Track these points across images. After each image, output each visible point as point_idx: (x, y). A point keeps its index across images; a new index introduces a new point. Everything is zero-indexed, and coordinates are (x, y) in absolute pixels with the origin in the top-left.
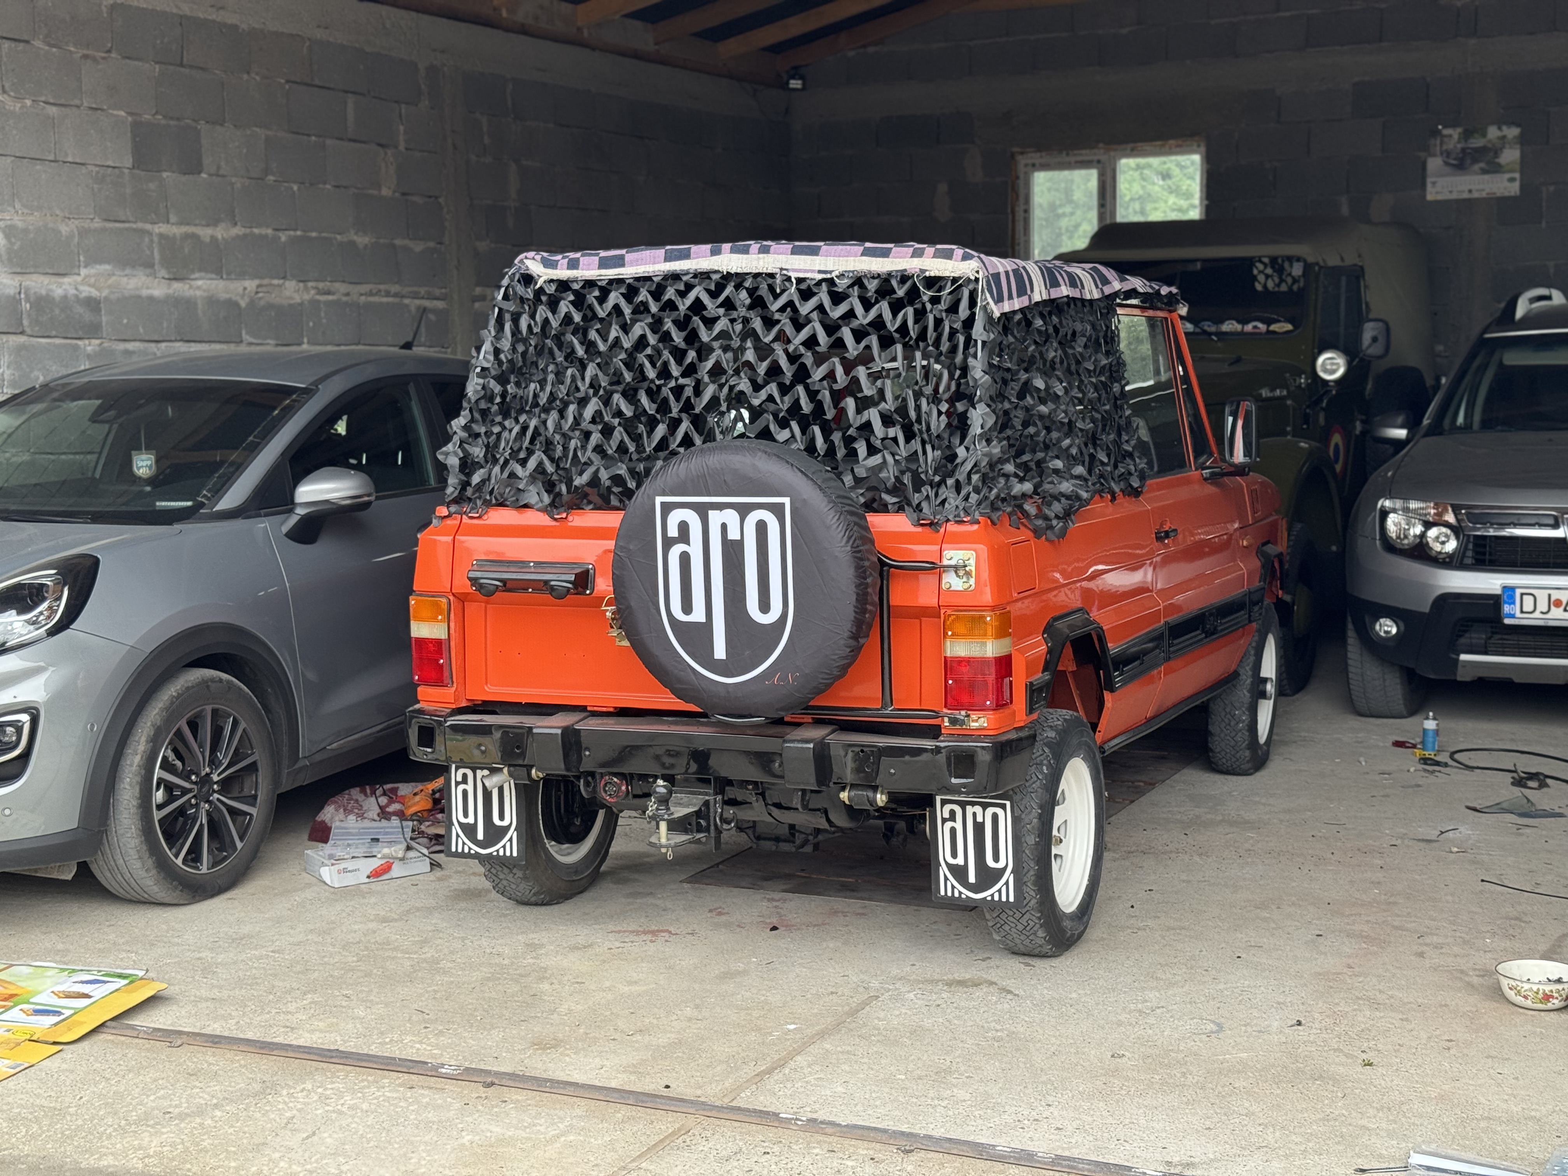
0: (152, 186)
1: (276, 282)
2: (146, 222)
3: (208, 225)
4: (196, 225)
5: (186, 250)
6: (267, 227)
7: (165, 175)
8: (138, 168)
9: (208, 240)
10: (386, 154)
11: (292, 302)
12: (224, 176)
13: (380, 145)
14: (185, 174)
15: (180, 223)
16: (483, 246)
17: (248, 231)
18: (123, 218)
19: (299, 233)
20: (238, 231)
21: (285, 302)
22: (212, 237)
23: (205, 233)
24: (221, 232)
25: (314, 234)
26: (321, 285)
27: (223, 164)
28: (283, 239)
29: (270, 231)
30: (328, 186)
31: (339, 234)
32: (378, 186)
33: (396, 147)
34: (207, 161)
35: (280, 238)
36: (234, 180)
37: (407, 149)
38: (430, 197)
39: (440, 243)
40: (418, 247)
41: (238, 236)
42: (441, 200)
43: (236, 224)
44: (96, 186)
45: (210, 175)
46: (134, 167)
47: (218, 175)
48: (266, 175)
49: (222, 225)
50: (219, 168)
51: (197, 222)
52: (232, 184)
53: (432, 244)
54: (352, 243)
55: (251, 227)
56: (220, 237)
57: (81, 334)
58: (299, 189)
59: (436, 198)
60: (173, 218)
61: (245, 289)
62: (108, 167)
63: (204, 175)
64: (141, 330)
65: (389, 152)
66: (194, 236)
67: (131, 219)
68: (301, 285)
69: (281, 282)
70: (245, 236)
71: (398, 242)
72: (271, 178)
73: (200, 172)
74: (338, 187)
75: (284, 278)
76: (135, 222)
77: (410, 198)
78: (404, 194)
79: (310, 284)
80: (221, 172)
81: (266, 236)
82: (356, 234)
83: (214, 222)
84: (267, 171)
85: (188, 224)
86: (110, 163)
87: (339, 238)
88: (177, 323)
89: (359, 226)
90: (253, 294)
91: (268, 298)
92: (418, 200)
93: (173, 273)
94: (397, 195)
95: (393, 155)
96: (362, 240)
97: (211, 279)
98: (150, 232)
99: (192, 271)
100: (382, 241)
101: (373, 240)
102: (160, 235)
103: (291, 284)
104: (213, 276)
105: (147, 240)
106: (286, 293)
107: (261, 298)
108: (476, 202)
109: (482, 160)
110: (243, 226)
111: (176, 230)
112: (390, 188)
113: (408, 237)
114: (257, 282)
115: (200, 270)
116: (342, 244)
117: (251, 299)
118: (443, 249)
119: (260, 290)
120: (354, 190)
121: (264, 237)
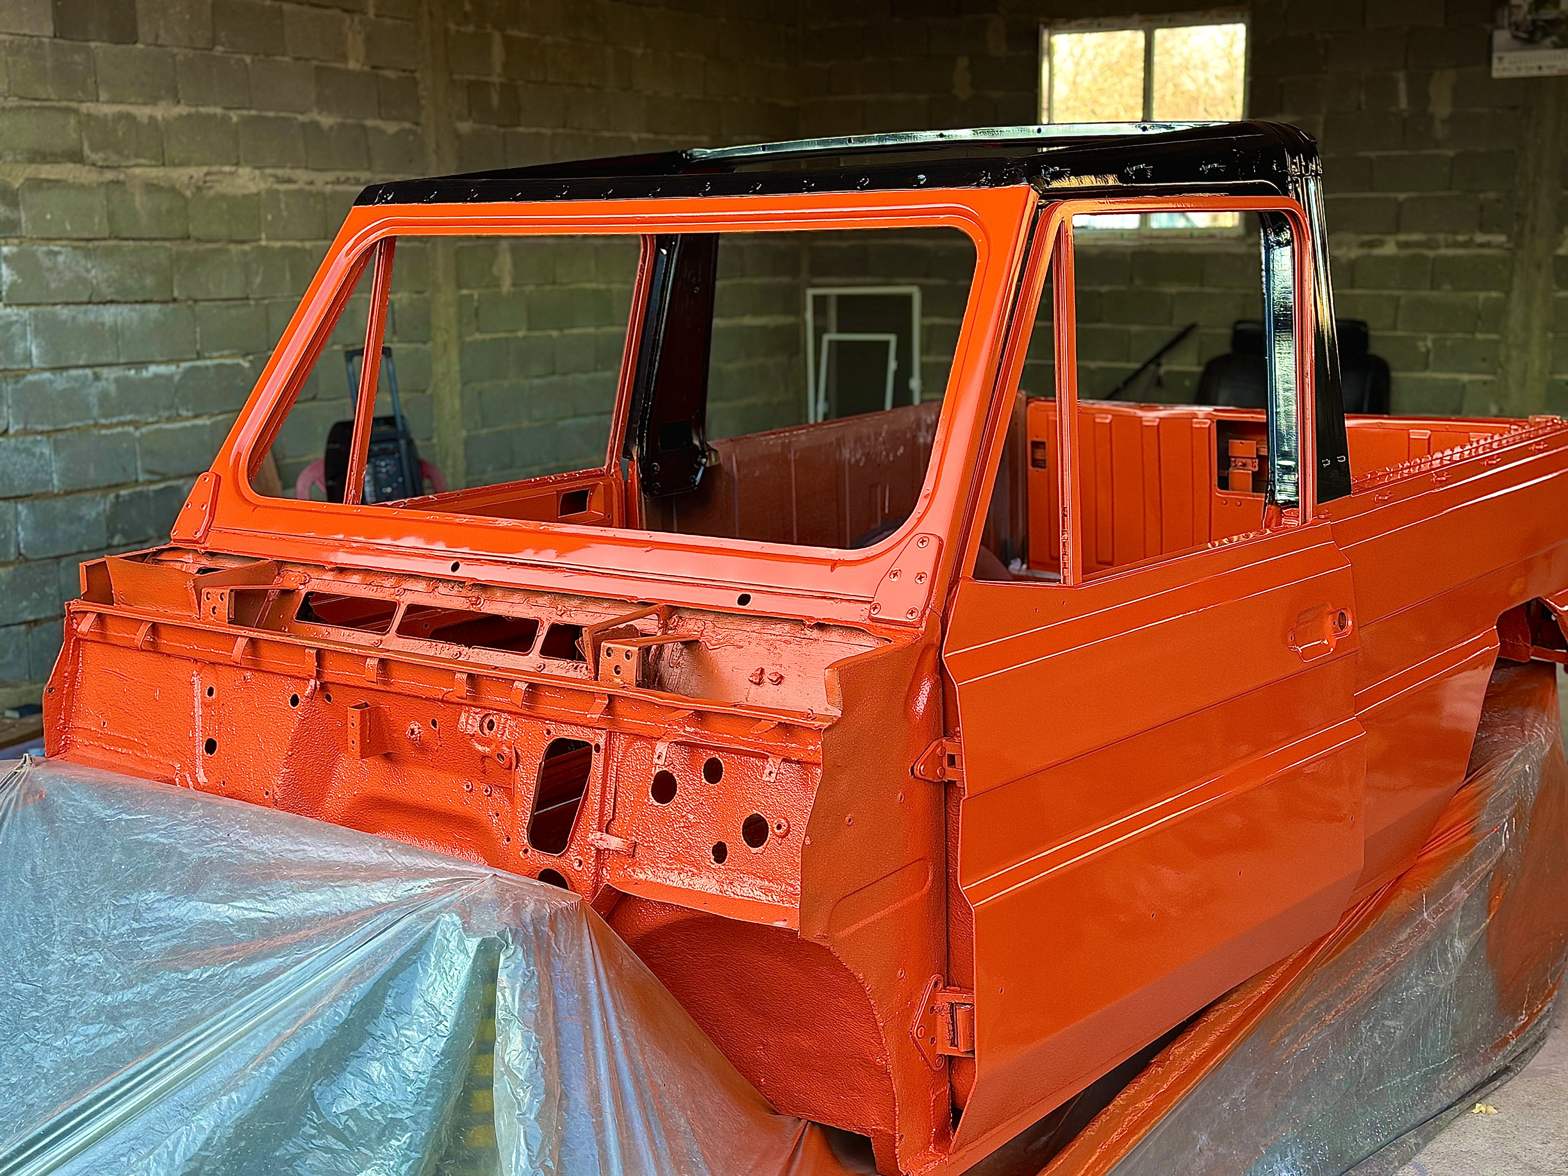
0: (78, 58)
1: (227, 169)
2: (71, 100)
3: (145, 104)
4: (131, 104)
5: (120, 133)
6: (216, 104)
7: (93, 45)
8: (61, 37)
9: (145, 121)
10: (353, 21)
11: (247, 192)
12: (161, 46)
13: (346, 11)
14: (117, 43)
15: (111, 101)
16: (465, 127)
17: (193, 110)
18: (44, 96)
19: (253, 112)
20: (182, 110)
21: (239, 192)
22: (151, 118)
23: (142, 112)
24: (163, 111)
25: (271, 114)
26: (280, 172)
27: (162, 32)
28: (235, 119)
29: (219, 111)
30: (286, 59)
31: (301, 113)
32: (344, 58)
33: (365, 14)
34: (143, 28)
35: (230, 118)
36: (175, 50)
37: (377, 15)
38: (404, 71)
39: (417, 124)
40: (391, 128)
41: (181, 117)
42: (418, 75)
43: (178, 102)
44: (9, 59)
45: (148, 45)
46: (55, 36)
47: (157, 45)
48: (214, 45)
49: (163, 104)
50: (157, 37)
51: (132, 100)
52: (174, 56)
53: (407, 125)
54: (316, 125)
55: (197, 106)
56: (160, 117)
58: (253, 61)
59: (412, 72)
60: (103, 96)
61: (191, 177)
62: (25, 35)
63: (140, 46)
64: (68, 227)
65: (357, 19)
66: (129, 117)
67: (53, 97)
68: (257, 172)
69: (233, 169)
70: (190, 115)
71: (369, 123)
72: (219, 48)
73: (135, 42)
74: (297, 59)
75: (237, 164)
76: (59, 100)
77: (381, 72)
78: (374, 67)
79: (268, 171)
80: (160, 42)
81: (215, 115)
82: (320, 113)
83: (153, 100)
84: (214, 41)
85: (122, 102)
86: (26, 31)
87: (300, 118)
88: (111, 217)
89: (323, 104)
90: (201, 184)
91: (218, 187)
92: (391, 74)
93: (105, 160)
94: (366, 68)
95: (361, 22)
96: (326, 120)
97: (151, 166)
98: (76, 111)
99: (128, 157)
100: (350, 121)
101: (339, 120)
102: (89, 115)
103: (245, 171)
104: (153, 163)
105: (72, 121)
106: (240, 181)
107: (210, 188)
108: (456, 77)
109: (463, 29)
110: (188, 105)
111: (108, 110)
112: (358, 61)
113: (380, 117)
114: (205, 169)
115: (137, 156)
116: (303, 125)
117: (199, 189)
118: (419, 130)
119: (208, 178)
120: (315, 63)
121: (212, 117)
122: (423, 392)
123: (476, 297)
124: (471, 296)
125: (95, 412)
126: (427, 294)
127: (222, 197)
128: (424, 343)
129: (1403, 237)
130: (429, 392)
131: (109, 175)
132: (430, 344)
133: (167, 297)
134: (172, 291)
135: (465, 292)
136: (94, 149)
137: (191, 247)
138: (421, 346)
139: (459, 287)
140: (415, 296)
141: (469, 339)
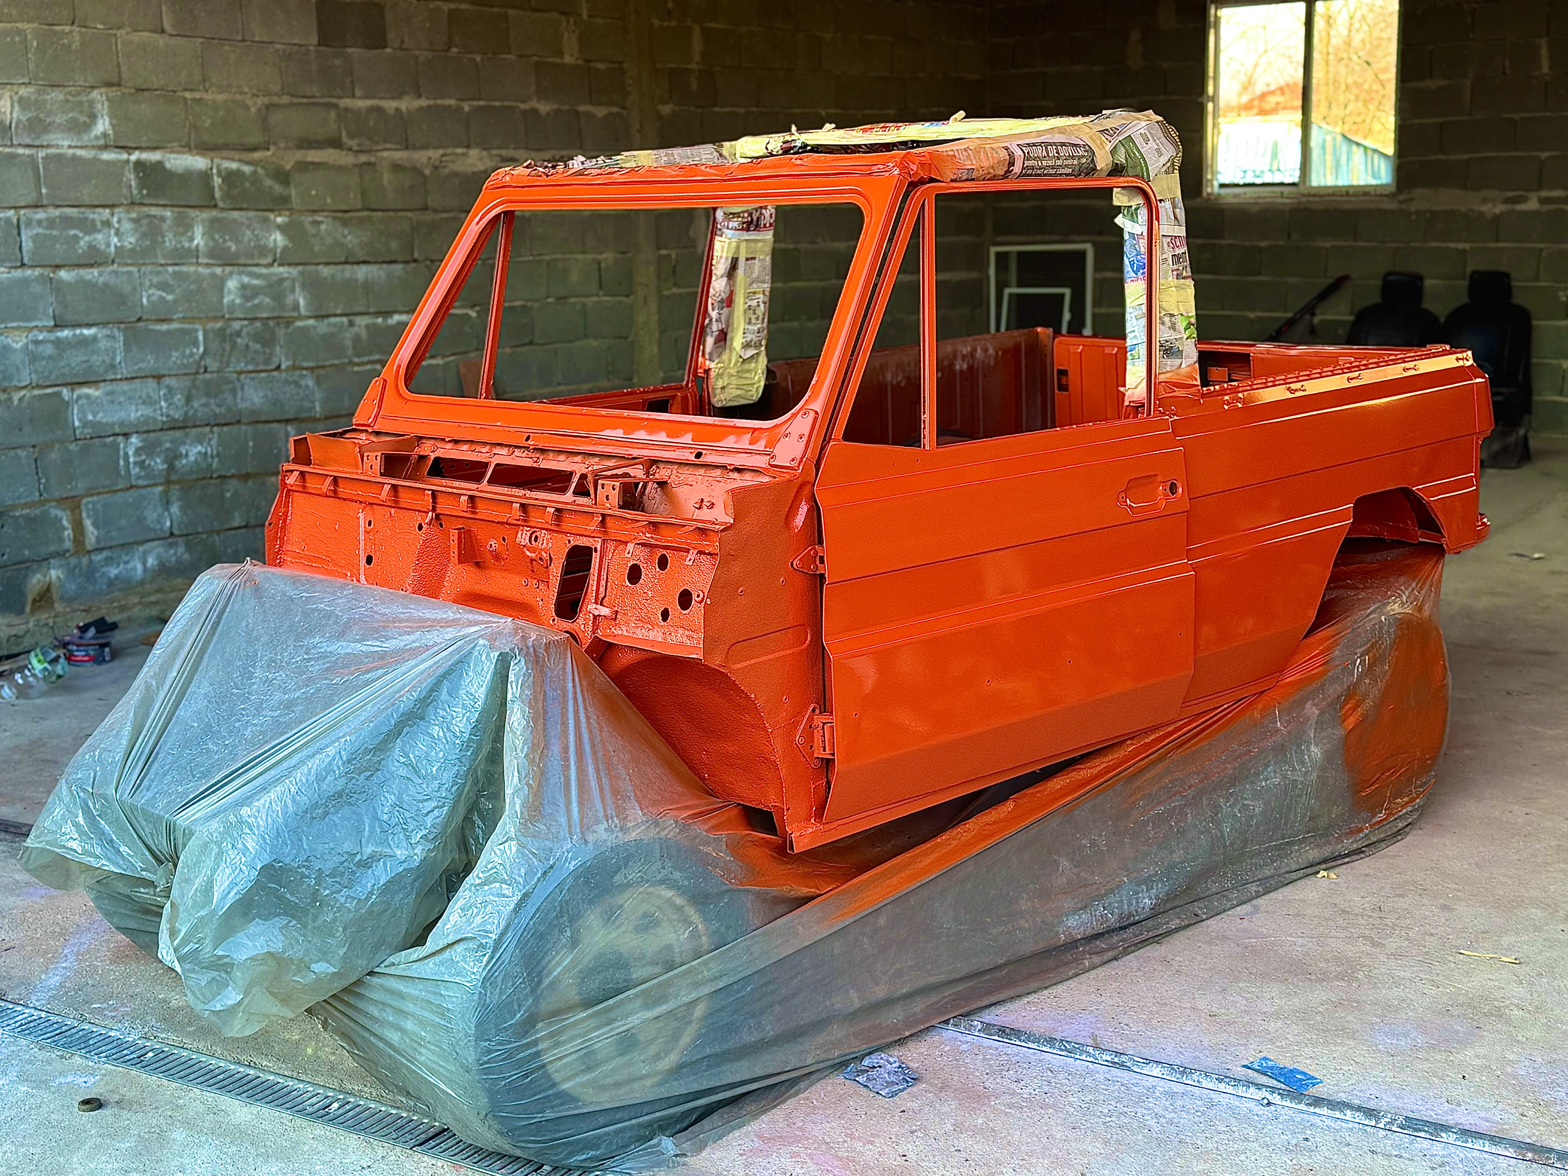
0: (337, 62)
1: (459, 151)
2: (332, 97)
3: (393, 98)
4: (380, 98)
5: (371, 123)
6: (451, 97)
7: (350, 50)
8: (325, 45)
9: (392, 112)
10: (568, 22)
11: (476, 169)
12: (406, 49)
13: (562, 13)
14: (370, 48)
15: (365, 97)
16: (666, 109)
17: (432, 102)
18: (310, 94)
19: (482, 103)
20: (424, 102)
21: (469, 170)
22: (397, 110)
23: (390, 105)
24: (406, 104)
25: (497, 104)
26: (504, 153)
27: (406, 39)
28: (466, 109)
29: (452, 102)
30: (511, 57)
31: (522, 102)
32: (560, 53)
33: (580, 15)
34: (391, 36)
35: (463, 108)
36: (417, 53)
37: (589, 16)
38: (613, 62)
39: (624, 108)
40: (600, 112)
41: (421, 108)
42: (625, 66)
43: (420, 96)
44: (283, 64)
45: (394, 49)
46: (319, 45)
47: (401, 49)
48: (450, 48)
49: (407, 98)
50: (402, 42)
51: (382, 95)
52: (416, 58)
53: (615, 109)
54: (535, 111)
55: (435, 98)
56: (404, 109)
57: (270, 206)
58: (482, 59)
59: (620, 63)
60: (358, 93)
61: (430, 159)
62: (295, 44)
63: (388, 50)
64: (329, 200)
65: (572, 20)
66: (379, 110)
67: (317, 94)
68: (485, 153)
69: (465, 150)
70: (429, 107)
71: (582, 108)
72: (455, 50)
73: (385, 47)
74: (521, 56)
75: (468, 147)
76: (323, 97)
77: (593, 65)
78: (587, 61)
79: (494, 152)
80: (405, 46)
81: (450, 106)
82: (538, 102)
83: (399, 96)
84: (450, 45)
85: (373, 98)
86: (296, 41)
87: (522, 106)
88: (364, 193)
89: (542, 94)
90: (437, 163)
91: (452, 167)
92: (601, 66)
93: (359, 145)
94: (580, 62)
95: (575, 22)
96: (544, 108)
97: (396, 150)
98: (336, 106)
99: (378, 143)
100: (565, 107)
101: (556, 107)
102: (346, 109)
103: (474, 152)
104: (398, 147)
105: (333, 114)
106: (470, 161)
107: (445, 167)
108: (659, 66)
109: (665, 24)
110: (428, 98)
111: (362, 104)
112: (572, 55)
113: (591, 103)
114: (441, 151)
115: (385, 142)
116: (525, 113)
117: (436, 168)
118: (625, 113)
119: (444, 159)
120: (535, 59)
121: (447, 108)
122: (626, 338)
123: (674, 256)
124: (670, 255)
125: (350, 352)
126: (630, 255)
127: (456, 174)
128: (627, 296)
129: (1545, 194)
130: (630, 339)
131: (363, 158)
132: (632, 297)
133: (409, 258)
134: (413, 254)
135: (663, 252)
136: (351, 136)
137: (429, 217)
138: (624, 299)
139: (659, 248)
140: (619, 256)
141: (666, 293)
